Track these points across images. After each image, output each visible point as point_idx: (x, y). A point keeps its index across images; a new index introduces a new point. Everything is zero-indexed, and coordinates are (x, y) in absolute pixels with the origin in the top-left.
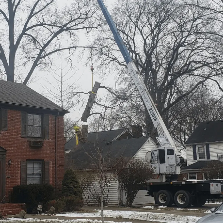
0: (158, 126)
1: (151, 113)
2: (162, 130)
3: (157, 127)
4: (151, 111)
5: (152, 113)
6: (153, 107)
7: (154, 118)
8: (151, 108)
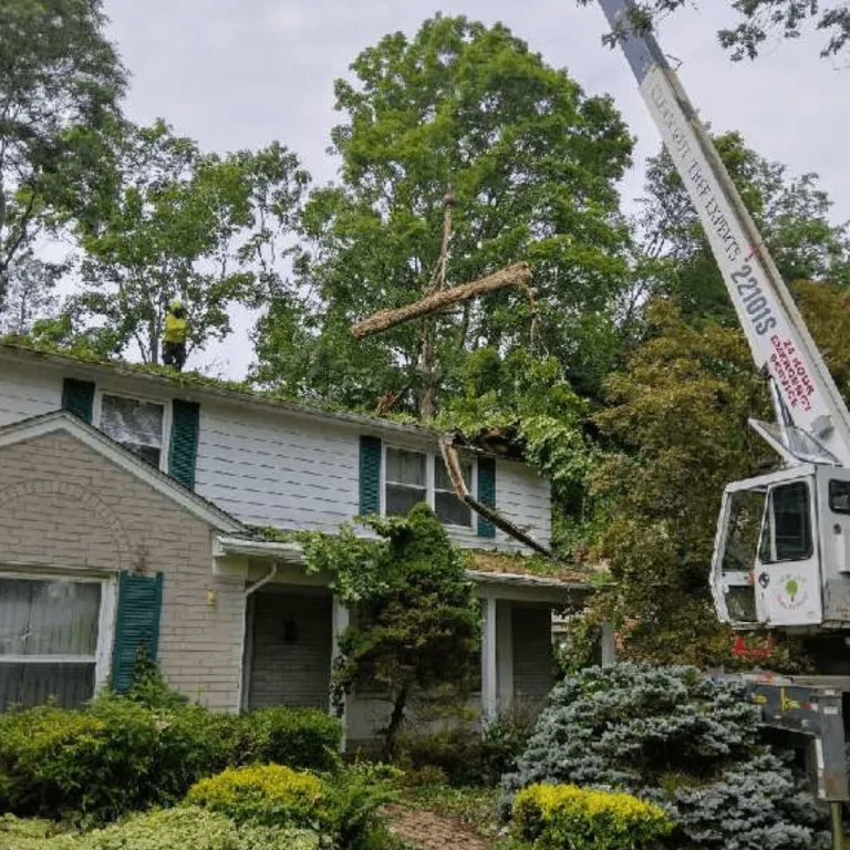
0: (778, 360)
1: (741, 294)
2: (800, 378)
3: (771, 366)
4: (742, 281)
5: (748, 292)
6: (753, 263)
7: (760, 317)
8: (744, 267)
